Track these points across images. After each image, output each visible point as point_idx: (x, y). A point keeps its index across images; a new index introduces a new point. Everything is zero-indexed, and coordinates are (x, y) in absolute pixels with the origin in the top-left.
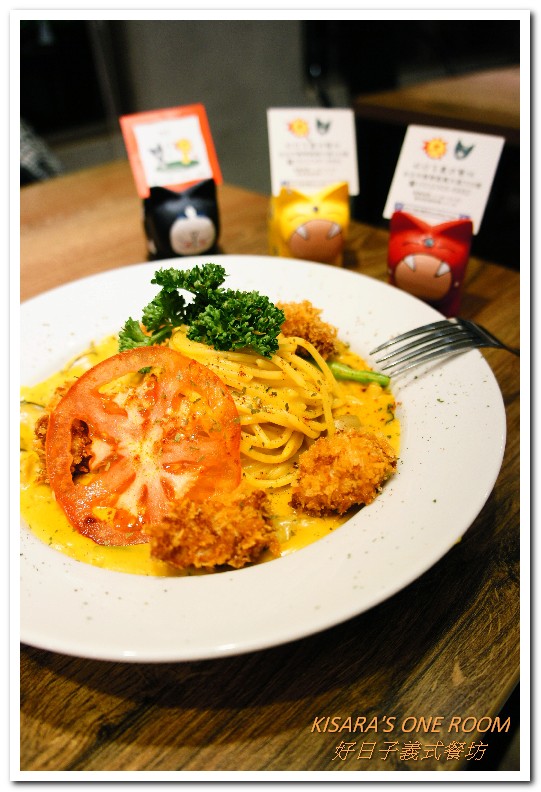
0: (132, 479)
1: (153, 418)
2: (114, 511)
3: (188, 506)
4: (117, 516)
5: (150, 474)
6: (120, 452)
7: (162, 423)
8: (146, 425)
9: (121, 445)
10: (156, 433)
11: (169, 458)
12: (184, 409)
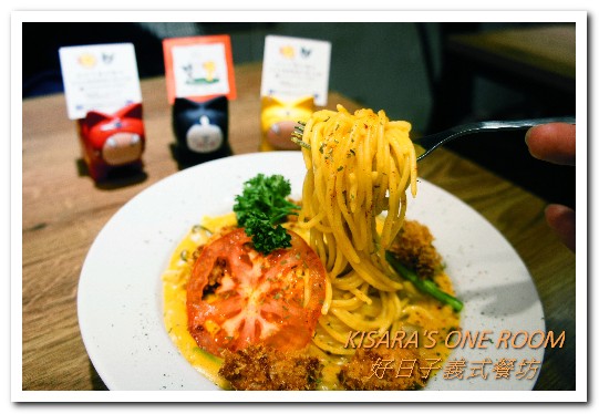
0: (238, 312)
1: (268, 276)
2: (219, 328)
3: (260, 349)
4: (219, 332)
5: (250, 314)
6: (239, 291)
7: (271, 281)
8: (261, 279)
9: (242, 286)
10: (265, 287)
11: (267, 308)
12: (289, 278)
